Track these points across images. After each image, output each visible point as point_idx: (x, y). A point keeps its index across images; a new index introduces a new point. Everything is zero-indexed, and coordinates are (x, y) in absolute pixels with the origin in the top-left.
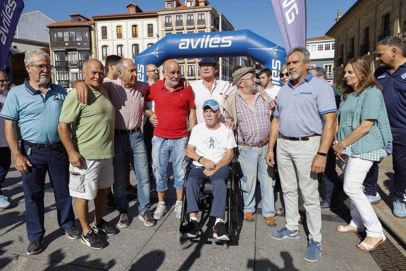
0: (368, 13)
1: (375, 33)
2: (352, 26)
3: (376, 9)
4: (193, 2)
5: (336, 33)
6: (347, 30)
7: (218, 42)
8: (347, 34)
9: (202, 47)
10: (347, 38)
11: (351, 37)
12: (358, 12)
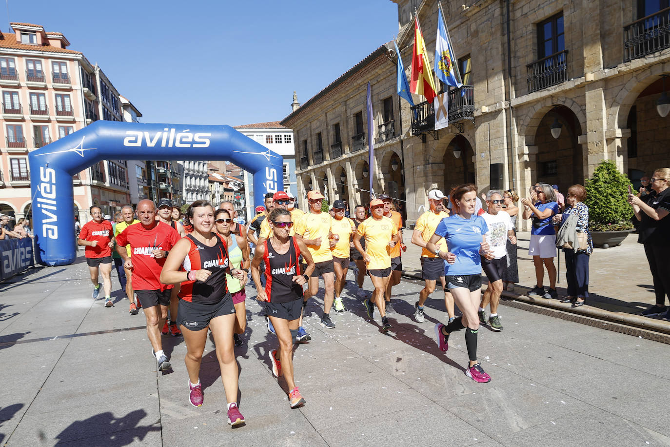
0: (337, 107)
1: (348, 133)
2: (317, 119)
3: (346, 105)
4: (34, 37)
5: (296, 123)
6: (310, 123)
7: (190, 140)
8: (311, 127)
9: (163, 145)
10: (311, 132)
11: (317, 131)
12: (325, 103)
